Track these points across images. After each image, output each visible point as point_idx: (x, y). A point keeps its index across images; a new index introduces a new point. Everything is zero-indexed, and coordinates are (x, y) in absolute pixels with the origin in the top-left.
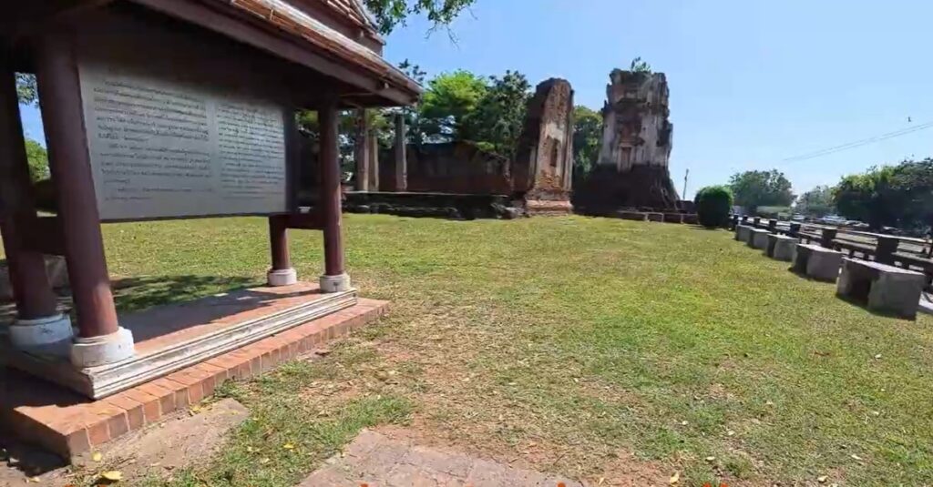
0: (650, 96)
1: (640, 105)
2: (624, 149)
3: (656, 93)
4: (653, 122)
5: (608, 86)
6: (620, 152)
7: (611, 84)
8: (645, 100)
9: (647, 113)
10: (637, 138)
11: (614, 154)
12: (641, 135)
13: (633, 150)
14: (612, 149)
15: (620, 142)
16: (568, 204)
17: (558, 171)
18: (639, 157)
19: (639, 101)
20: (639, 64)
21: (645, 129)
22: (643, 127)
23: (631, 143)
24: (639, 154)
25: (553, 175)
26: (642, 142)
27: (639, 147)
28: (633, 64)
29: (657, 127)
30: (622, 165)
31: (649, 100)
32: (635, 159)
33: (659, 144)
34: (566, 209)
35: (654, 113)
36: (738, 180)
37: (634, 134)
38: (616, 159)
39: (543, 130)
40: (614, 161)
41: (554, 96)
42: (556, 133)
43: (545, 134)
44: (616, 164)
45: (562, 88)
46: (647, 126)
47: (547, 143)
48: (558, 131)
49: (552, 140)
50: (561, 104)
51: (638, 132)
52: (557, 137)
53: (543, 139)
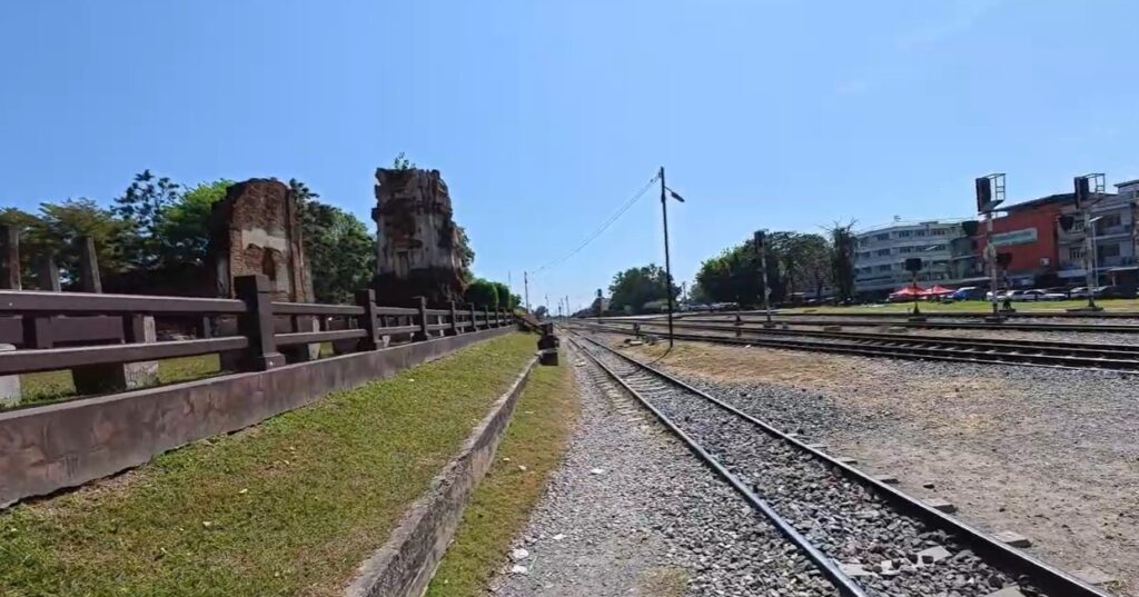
0: (419, 195)
1: (410, 204)
2: (400, 254)
4: (428, 222)
5: (376, 186)
6: (396, 257)
7: (379, 184)
8: (414, 198)
9: (418, 214)
10: (410, 240)
11: (390, 261)
12: (416, 237)
13: (410, 255)
14: (386, 254)
15: (393, 247)
18: (417, 260)
19: (409, 200)
20: (402, 162)
21: (420, 230)
22: (417, 228)
23: (406, 246)
24: (417, 259)
26: (419, 244)
27: (415, 250)
28: (397, 162)
29: (435, 227)
30: (402, 272)
31: (419, 198)
32: (414, 264)
33: (440, 245)
35: (427, 212)
37: (406, 236)
38: (394, 266)
39: (237, 237)
40: (391, 269)
41: (253, 197)
42: (267, 242)
43: (241, 242)
44: (394, 272)
45: (267, 189)
46: (422, 226)
47: (248, 252)
48: (269, 238)
49: (259, 248)
50: (270, 207)
51: (412, 234)
52: (272, 245)
53: (238, 249)
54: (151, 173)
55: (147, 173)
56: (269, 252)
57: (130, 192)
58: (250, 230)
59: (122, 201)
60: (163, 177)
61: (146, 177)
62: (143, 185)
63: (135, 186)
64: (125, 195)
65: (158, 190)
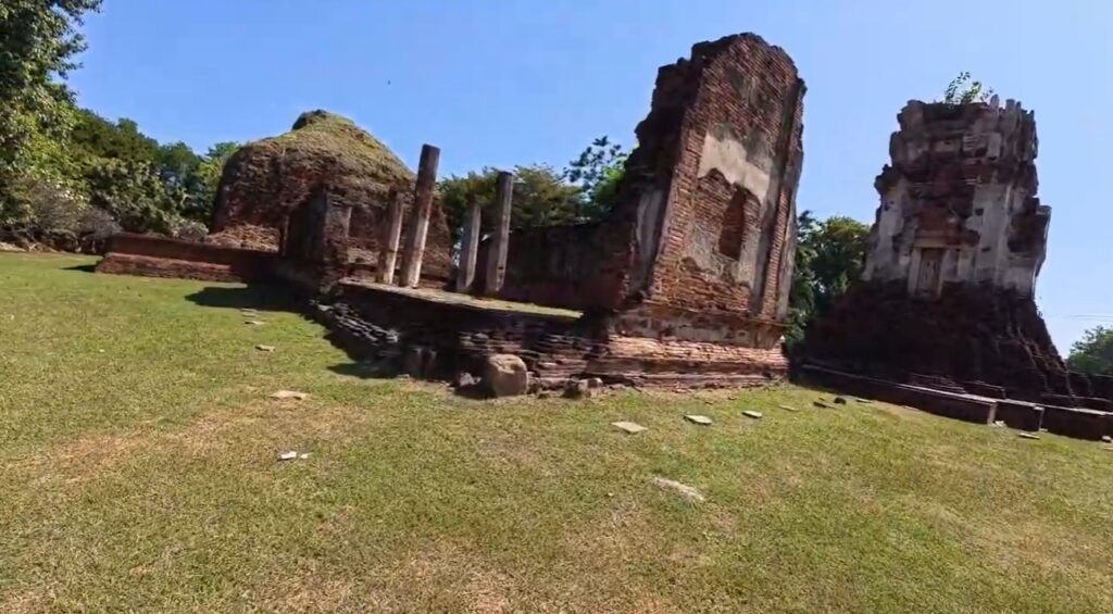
0: (994, 146)
1: (970, 163)
2: (924, 251)
3: (1010, 140)
4: (1001, 199)
5: (894, 135)
6: (916, 255)
8: (983, 152)
9: (986, 181)
10: (960, 228)
11: (904, 261)
12: (972, 223)
13: (947, 255)
14: (896, 250)
15: (917, 237)
16: (775, 357)
17: (746, 270)
18: (963, 267)
20: (967, 86)
21: (980, 212)
22: (976, 204)
23: (946, 238)
25: (728, 277)
26: (974, 238)
27: (964, 247)
29: (1010, 210)
30: (920, 283)
31: (994, 152)
32: (954, 271)
33: (1014, 246)
34: (767, 371)
35: (1003, 180)
36: (1100, 336)
37: (953, 220)
38: (908, 270)
39: (692, 144)
40: (901, 275)
41: (741, 69)
42: (744, 175)
43: (698, 158)
44: (905, 282)
45: (769, 64)
46: (988, 206)
47: (705, 186)
48: (749, 167)
49: (727, 184)
50: (763, 102)
51: (964, 216)
52: (749, 184)
53: (691, 171)
54: (608, 140)
55: (604, 139)
56: (742, 195)
57: (584, 156)
58: (720, 138)
59: (574, 165)
60: (617, 144)
61: (603, 142)
62: (596, 150)
63: (589, 150)
64: (578, 159)
65: (607, 156)
